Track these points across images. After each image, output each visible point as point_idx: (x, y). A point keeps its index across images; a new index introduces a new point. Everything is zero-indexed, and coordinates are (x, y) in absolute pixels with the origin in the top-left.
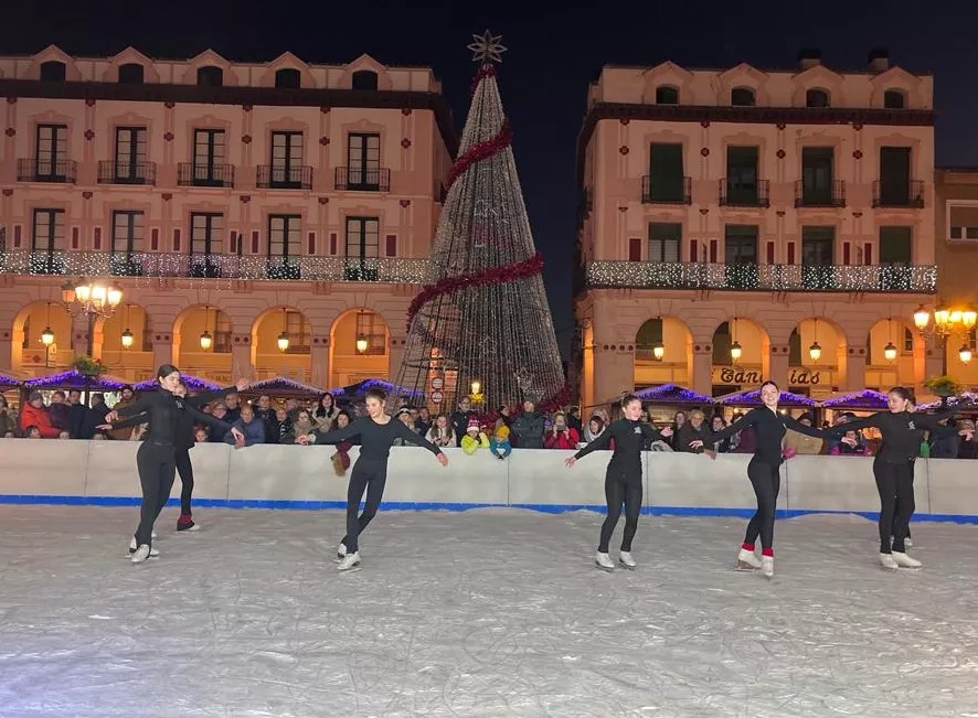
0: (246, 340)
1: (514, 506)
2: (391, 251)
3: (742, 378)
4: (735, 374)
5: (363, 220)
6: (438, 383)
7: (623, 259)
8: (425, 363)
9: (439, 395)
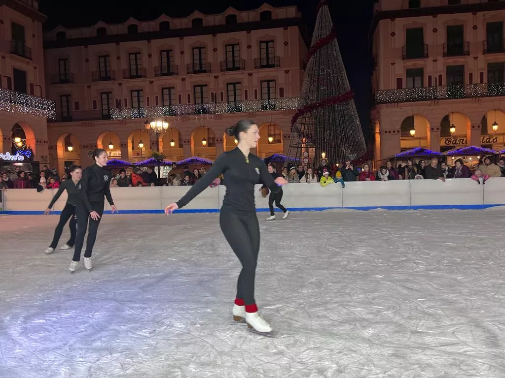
0: (221, 140)
1: (346, 208)
2: (282, 95)
3: (456, 142)
4: (452, 140)
5: (268, 82)
6: (306, 154)
7: (393, 88)
8: (300, 145)
9: (307, 160)
